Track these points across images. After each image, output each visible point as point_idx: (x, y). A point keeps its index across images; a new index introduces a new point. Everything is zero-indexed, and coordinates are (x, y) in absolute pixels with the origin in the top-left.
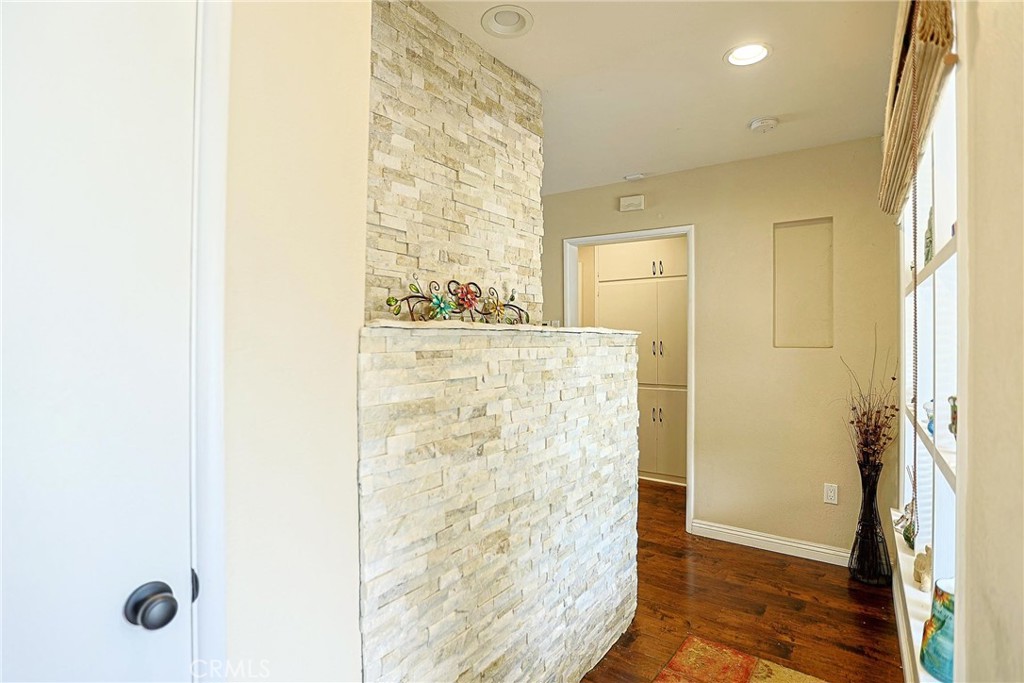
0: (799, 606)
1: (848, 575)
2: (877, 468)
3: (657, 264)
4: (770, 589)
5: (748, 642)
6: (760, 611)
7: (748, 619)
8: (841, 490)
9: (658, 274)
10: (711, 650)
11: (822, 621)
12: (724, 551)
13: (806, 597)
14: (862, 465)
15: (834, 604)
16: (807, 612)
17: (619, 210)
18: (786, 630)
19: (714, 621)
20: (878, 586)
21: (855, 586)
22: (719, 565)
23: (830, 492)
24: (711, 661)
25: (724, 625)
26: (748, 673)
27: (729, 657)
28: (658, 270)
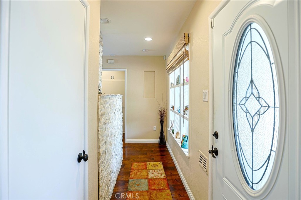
0: (152, 151)
1: (158, 144)
2: (163, 122)
3: (112, 76)
4: (147, 150)
5: (146, 160)
6: (146, 154)
7: (145, 156)
8: (156, 127)
9: (112, 79)
10: (138, 164)
11: (157, 153)
12: (135, 145)
13: (153, 150)
14: (161, 122)
15: (157, 149)
16: (154, 152)
17: (108, 63)
18: (152, 156)
19: (138, 158)
20: (164, 145)
21: (160, 146)
22: (135, 148)
23: (155, 128)
24: (139, 166)
25: (141, 158)
26: (146, 165)
27: (141, 164)
28: (112, 78)
